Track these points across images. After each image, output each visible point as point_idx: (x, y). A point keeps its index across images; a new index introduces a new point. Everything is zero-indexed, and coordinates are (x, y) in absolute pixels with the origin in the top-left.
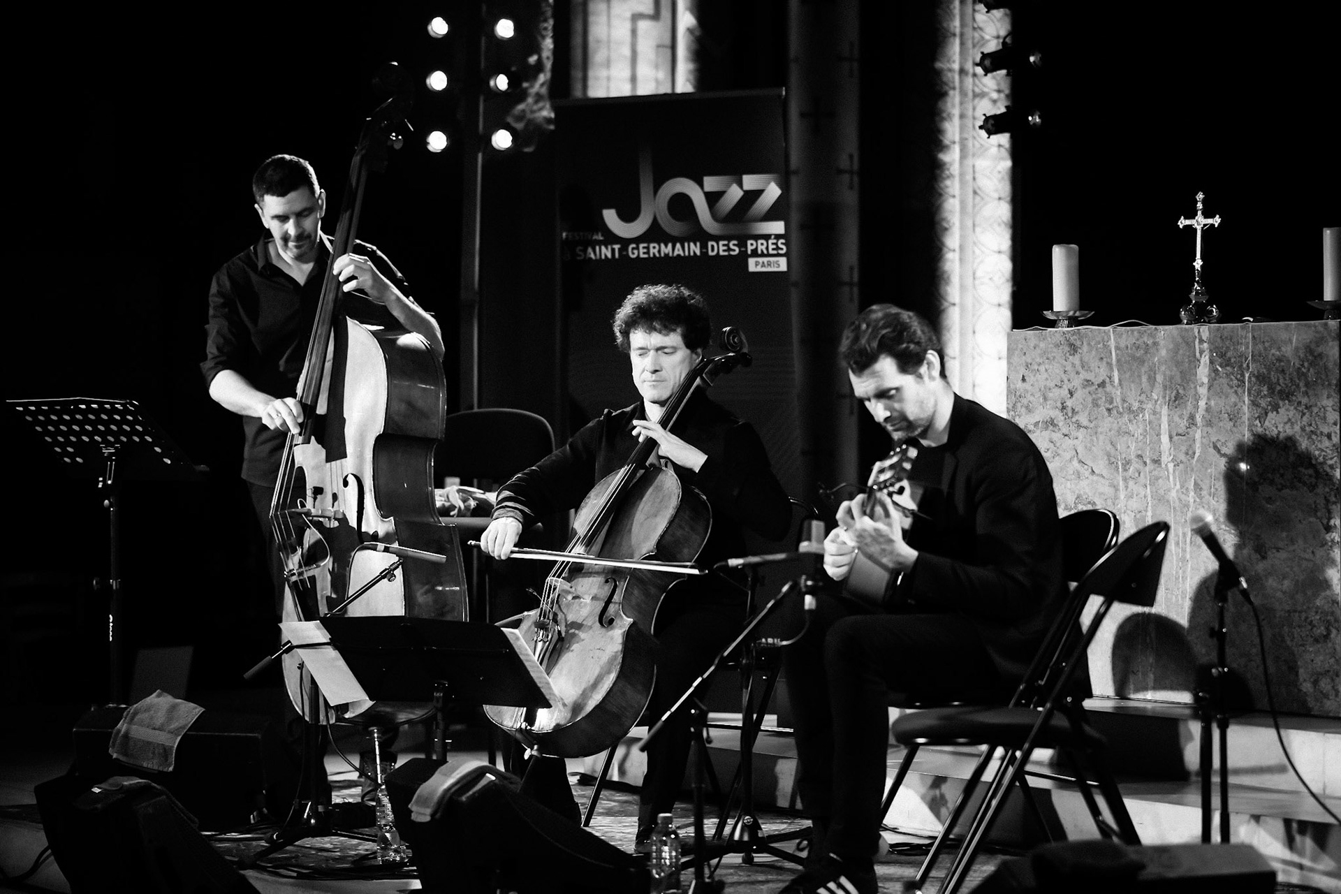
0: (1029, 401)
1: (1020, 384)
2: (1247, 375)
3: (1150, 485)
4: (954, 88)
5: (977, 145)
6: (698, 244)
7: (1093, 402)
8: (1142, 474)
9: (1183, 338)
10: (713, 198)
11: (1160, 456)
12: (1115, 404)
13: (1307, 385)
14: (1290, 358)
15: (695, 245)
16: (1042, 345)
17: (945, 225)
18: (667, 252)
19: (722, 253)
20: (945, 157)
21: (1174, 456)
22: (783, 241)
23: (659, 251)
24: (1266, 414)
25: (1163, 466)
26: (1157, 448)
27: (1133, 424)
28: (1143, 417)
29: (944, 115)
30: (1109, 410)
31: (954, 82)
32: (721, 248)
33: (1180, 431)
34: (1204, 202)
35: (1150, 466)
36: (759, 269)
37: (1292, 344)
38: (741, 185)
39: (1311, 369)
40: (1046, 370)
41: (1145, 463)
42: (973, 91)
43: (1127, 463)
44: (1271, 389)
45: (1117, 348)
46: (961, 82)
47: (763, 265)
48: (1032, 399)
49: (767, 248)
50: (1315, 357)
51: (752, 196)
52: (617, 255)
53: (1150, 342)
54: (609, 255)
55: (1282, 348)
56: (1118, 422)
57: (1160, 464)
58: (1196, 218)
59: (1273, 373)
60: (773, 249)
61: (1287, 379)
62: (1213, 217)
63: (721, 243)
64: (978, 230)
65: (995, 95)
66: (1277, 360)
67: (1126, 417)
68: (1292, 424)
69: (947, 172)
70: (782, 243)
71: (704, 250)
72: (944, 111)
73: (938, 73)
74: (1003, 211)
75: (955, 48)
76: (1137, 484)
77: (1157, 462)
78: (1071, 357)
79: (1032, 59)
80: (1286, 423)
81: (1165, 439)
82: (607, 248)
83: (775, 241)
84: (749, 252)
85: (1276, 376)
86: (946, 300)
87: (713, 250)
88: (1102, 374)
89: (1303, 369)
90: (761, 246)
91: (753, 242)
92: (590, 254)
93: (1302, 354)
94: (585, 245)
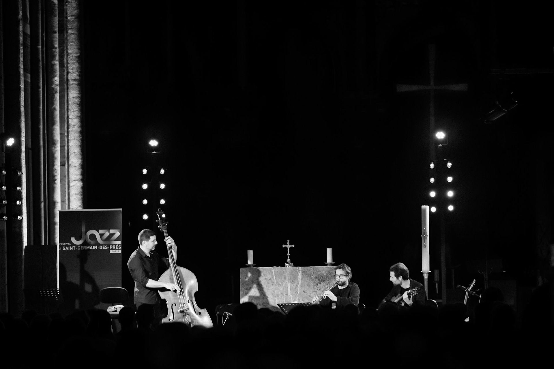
2: (312, 277)
3: (285, 299)
6: (97, 246)
9: (294, 270)
10: (101, 235)
14: (324, 274)
18: (88, 248)
19: (103, 249)
21: (292, 293)
22: (120, 246)
23: (86, 248)
24: (318, 285)
25: (289, 295)
26: (287, 292)
27: (280, 287)
28: (282, 286)
30: (272, 285)
32: (103, 247)
33: (293, 288)
34: (289, 242)
36: (113, 253)
38: (109, 233)
41: (284, 295)
43: (278, 296)
44: (319, 279)
45: (274, 272)
49: (115, 248)
51: (112, 235)
52: (74, 249)
53: (284, 270)
55: (322, 272)
56: (275, 287)
57: (288, 295)
58: (287, 245)
60: (117, 248)
61: (323, 277)
62: (292, 245)
63: (103, 246)
66: (320, 274)
67: (278, 286)
68: (325, 287)
71: (98, 248)
77: (287, 295)
80: (323, 286)
81: (289, 290)
83: (118, 246)
84: (110, 248)
85: (320, 277)
87: (101, 248)
88: (270, 277)
89: (327, 276)
90: (114, 247)
91: (112, 246)
92: (67, 249)
93: (327, 273)
94: (66, 246)
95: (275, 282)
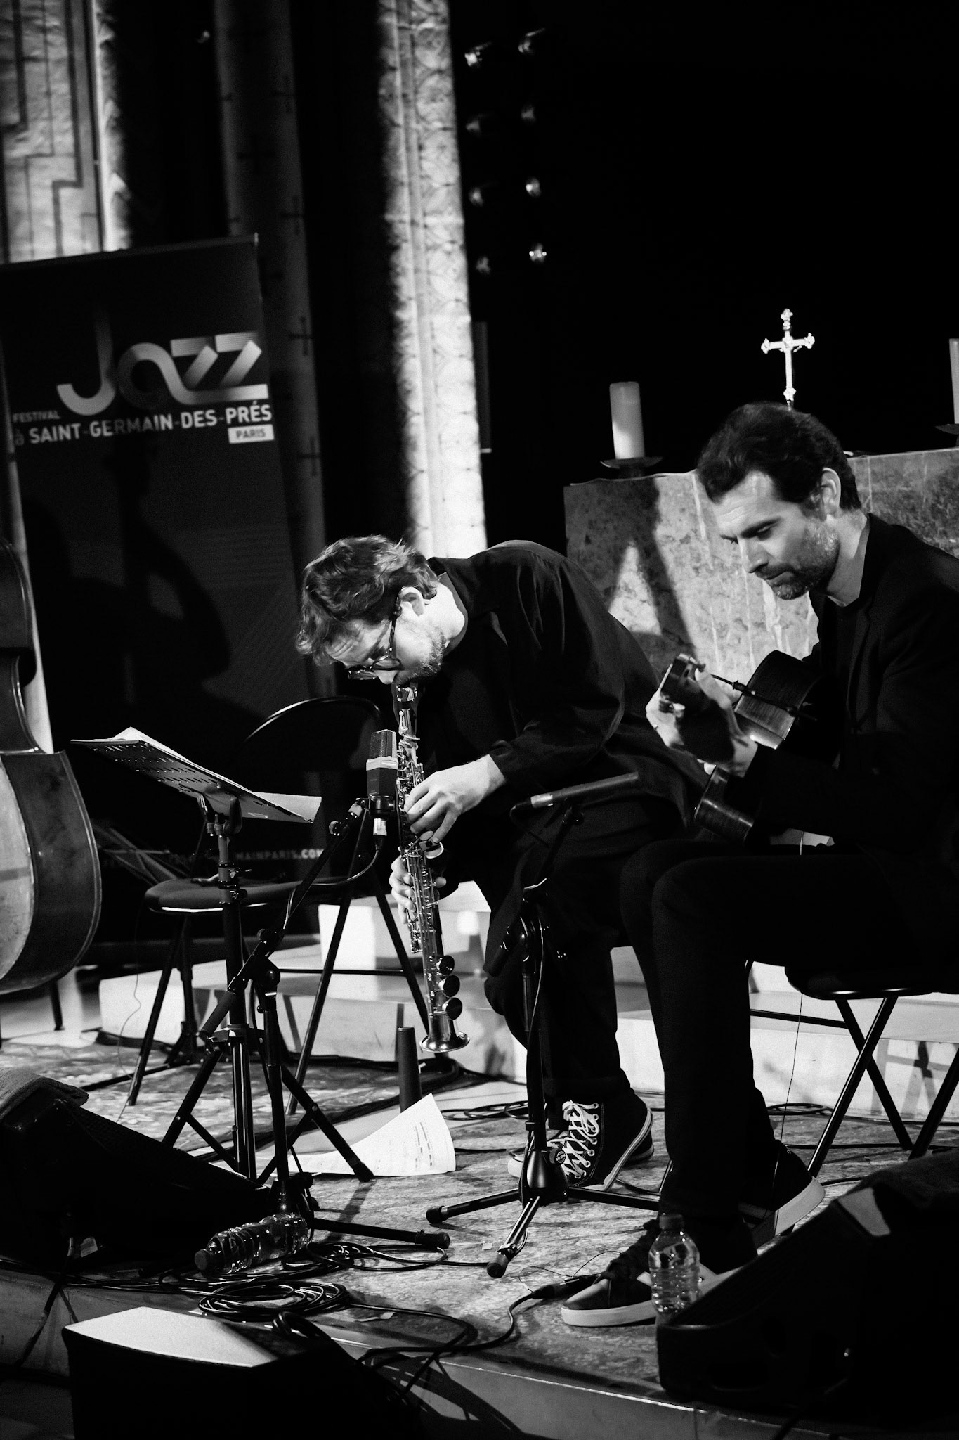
0: (597, 565)
1: (583, 547)
3: (753, 652)
4: (406, 241)
5: (434, 301)
6: (170, 417)
7: (676, 562)
8: (741, 641)
10: (183, 364)
11: (764, 617)
12: (703, 562)
13: (945, 523)
14: (922, 494)
15: (166, 417)
16: (608, 499)
17: (407, 387)
18: (134, 427)
19: (198, 425)
20: (402, 315)
21: (782, 616)
22: (267, 406)
23: (126, 427)
25: (769, 629)
26: (760, 611)
27: (727, 583)
28: (740, 574)
29: (399, 270)
30: (696, 569)
31: (405, 235)
32: (197, 419)
34: (792, 320)
35: (752, 631)
36: (242, 440)
37: (922, 477)
38: (214, 347)
39: (949, 506)
40: (615, 528)
41: (746, 628)
42: (426, 244)
43: (722, 629)
46: (413, 234)
47: (246, 435)
48: (599, 562)
49: (249, 416)
50: (954, 490)
51: (228, 358)
52: (77, 435)
54: (68, 436)
55: (911, 483)
56: (708, 582)
57: (764, 626)
58: (784, 339)
59: (900, 512)
60: (257, 417)
61: (919, 518)
62: (804, 336)
63: (196, 413)
64: (440, 390)
65: (448, 247)
66: (904, 497)
67: (718, 575)
69: (405, 332)
70: (266, 409)
71: (177, 423)
72: (397, 266)
73: (389, 226)
74: (466, 370)
75: (403, 198)
76: (738, 653)
77: (760, 625)
78: (645, 512)
79: (529, 188)
82: (65, 428)
83: (257, 407)
84: (229, 421)
85: (905, 516)
86: (414, 467)
87: (187, 421)
88: (685, 527)
89: (938, 505)
90: (242, 413)
91: (233, 410)
92: (46, 436)
93: (935, 487)
94: (40, 425)
95: (707, 557)
